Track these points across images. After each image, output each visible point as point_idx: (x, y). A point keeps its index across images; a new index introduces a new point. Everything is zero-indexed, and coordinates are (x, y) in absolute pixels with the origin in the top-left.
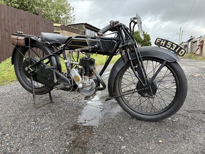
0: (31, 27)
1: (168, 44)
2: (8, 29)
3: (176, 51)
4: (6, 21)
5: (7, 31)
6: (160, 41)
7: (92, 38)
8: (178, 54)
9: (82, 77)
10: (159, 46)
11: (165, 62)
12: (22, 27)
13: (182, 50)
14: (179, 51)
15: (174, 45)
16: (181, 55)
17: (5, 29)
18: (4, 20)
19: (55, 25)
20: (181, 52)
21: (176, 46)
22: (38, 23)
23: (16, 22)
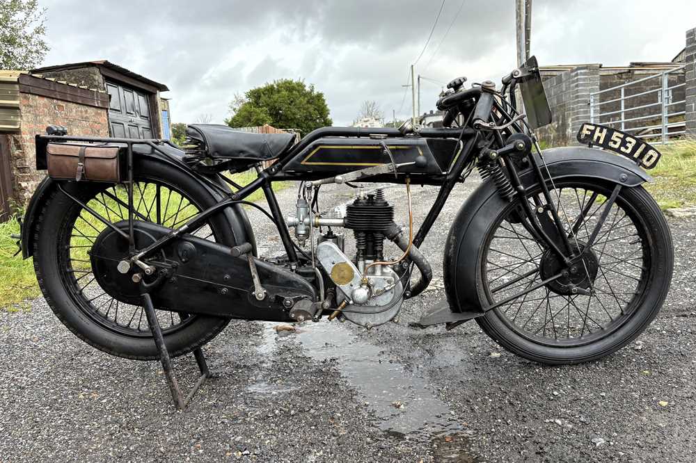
1: (614, 138)
3: (636, 155)
6: (593, 132)
7: (391, 135)
8: (641, 164)
10: (590, 145)
11: (618, 188)
13: (651, 152)
14: (642, 156)
15: (628, 139)
16: (648, 164)
20: (647, 157)
21: (634, 142)
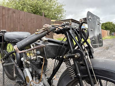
0: (37, 23)
2: (23, 24)
4: (23, 20)
5: (23, 25)
9: (33, 78)
12: (32, 23)
17: (22, 25)
18: (22, 19)
19: (52, 21)
22: (41, 20)
23: (29, 20)
